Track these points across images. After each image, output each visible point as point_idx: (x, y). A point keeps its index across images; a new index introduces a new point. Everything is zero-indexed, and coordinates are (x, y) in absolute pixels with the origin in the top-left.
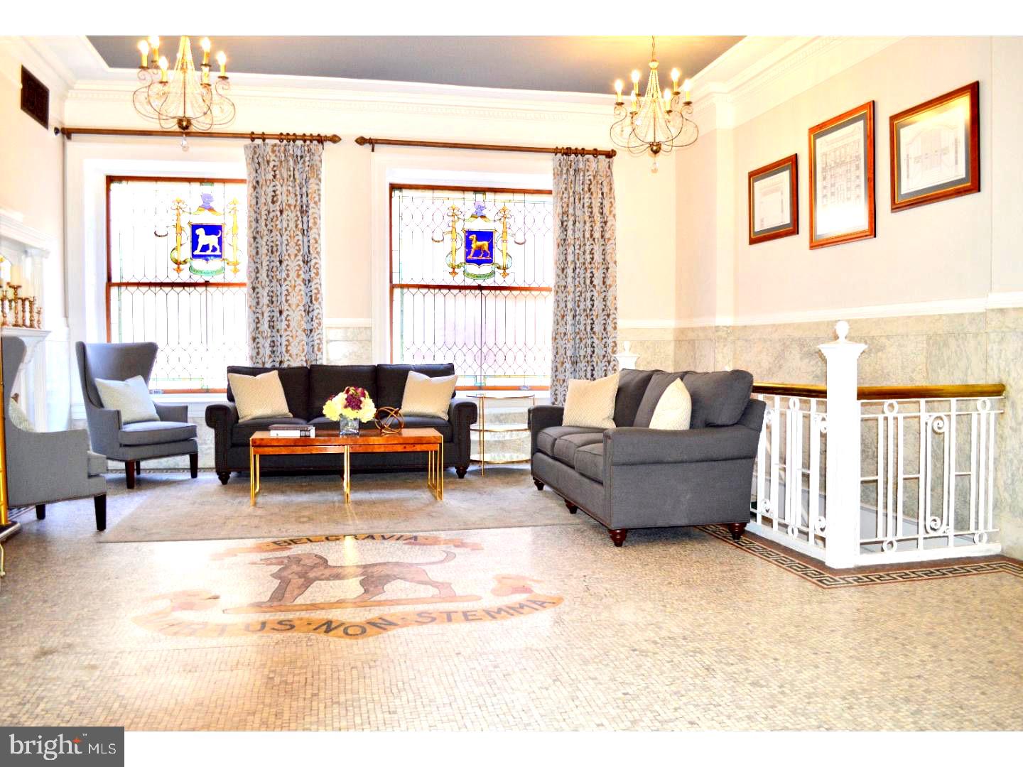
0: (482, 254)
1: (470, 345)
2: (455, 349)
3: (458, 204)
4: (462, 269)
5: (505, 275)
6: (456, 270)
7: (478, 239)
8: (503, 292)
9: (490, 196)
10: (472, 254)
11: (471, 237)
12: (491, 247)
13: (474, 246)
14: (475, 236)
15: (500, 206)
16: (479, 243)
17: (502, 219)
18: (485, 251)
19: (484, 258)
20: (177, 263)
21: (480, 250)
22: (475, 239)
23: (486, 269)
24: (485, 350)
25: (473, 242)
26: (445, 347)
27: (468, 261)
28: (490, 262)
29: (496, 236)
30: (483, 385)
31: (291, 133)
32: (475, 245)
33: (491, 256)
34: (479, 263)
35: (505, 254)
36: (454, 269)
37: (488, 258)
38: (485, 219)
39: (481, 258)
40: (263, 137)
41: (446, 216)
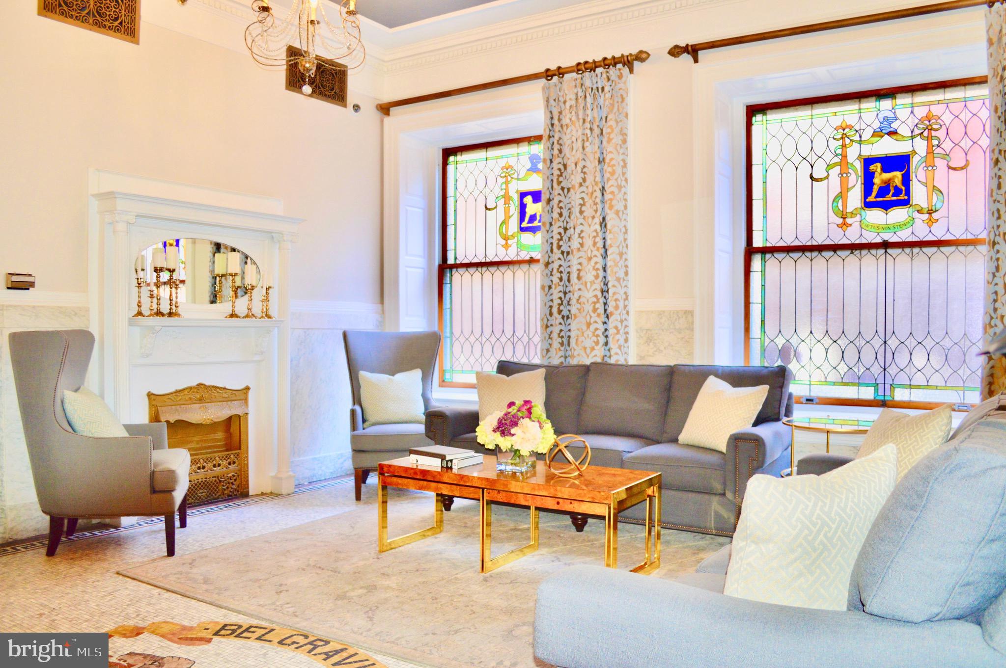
0: (892, 191)
1: (868, 334)
2: (843, 342)
3: (852, 120)
4: (858, 218)
5: (931, 222)
6: (849, 221)
7: (885, 170)
8: (924, 249)
9: (903, 100)
10: (874, 194)
11: (872, 167)
12: (906, 180)
13: (878, 181)
14: (879, 165)
15: (921, 112)
16: (887, 176)
17: (926, 134)
18: (896, 188)
19: (895, 198)
20: (506, 239)
21: (889, 185)
22: (879, 170)
23: (898, 214)
24: (893, 343)
25: (876, 175)
26: (827, 337)
27: (868, 205)
28: (906, 203)
29: (914, 161)
30: (887, 398)
31: (591, 61)
32: (880, 178)
33: (908, 193)
34: (886, 206)
35: (931, 187)
36: (844, 218)
37: (902, 197)
38: (895, 137)
39: (889, 198)
40: (560, 72)
41: (831, 141)
